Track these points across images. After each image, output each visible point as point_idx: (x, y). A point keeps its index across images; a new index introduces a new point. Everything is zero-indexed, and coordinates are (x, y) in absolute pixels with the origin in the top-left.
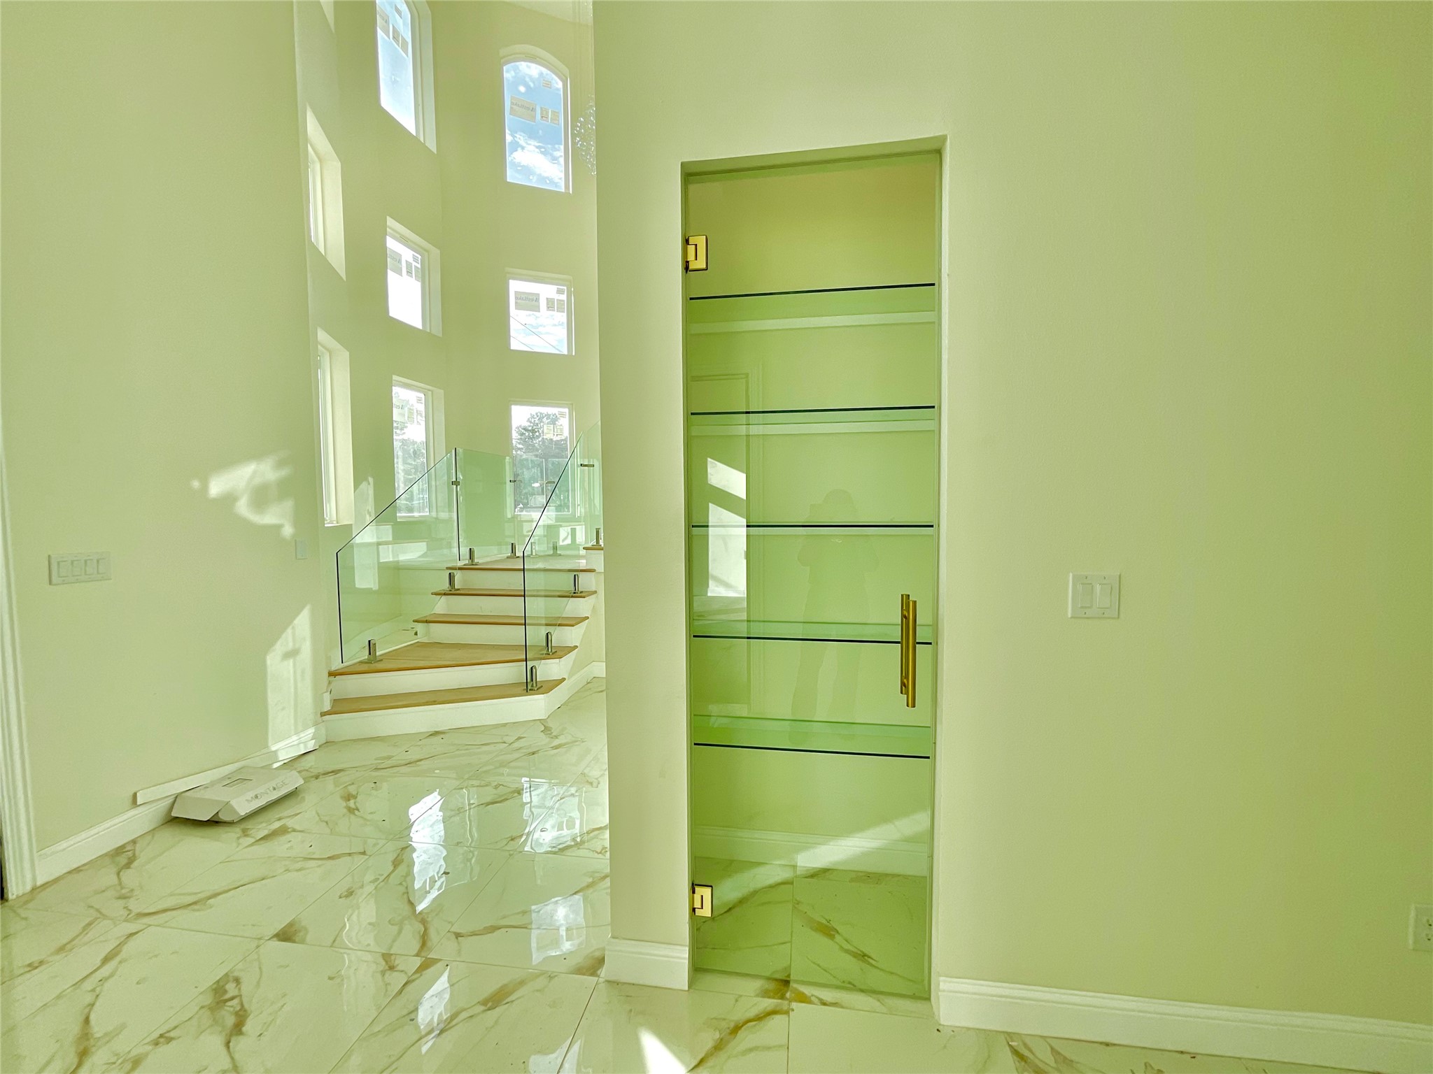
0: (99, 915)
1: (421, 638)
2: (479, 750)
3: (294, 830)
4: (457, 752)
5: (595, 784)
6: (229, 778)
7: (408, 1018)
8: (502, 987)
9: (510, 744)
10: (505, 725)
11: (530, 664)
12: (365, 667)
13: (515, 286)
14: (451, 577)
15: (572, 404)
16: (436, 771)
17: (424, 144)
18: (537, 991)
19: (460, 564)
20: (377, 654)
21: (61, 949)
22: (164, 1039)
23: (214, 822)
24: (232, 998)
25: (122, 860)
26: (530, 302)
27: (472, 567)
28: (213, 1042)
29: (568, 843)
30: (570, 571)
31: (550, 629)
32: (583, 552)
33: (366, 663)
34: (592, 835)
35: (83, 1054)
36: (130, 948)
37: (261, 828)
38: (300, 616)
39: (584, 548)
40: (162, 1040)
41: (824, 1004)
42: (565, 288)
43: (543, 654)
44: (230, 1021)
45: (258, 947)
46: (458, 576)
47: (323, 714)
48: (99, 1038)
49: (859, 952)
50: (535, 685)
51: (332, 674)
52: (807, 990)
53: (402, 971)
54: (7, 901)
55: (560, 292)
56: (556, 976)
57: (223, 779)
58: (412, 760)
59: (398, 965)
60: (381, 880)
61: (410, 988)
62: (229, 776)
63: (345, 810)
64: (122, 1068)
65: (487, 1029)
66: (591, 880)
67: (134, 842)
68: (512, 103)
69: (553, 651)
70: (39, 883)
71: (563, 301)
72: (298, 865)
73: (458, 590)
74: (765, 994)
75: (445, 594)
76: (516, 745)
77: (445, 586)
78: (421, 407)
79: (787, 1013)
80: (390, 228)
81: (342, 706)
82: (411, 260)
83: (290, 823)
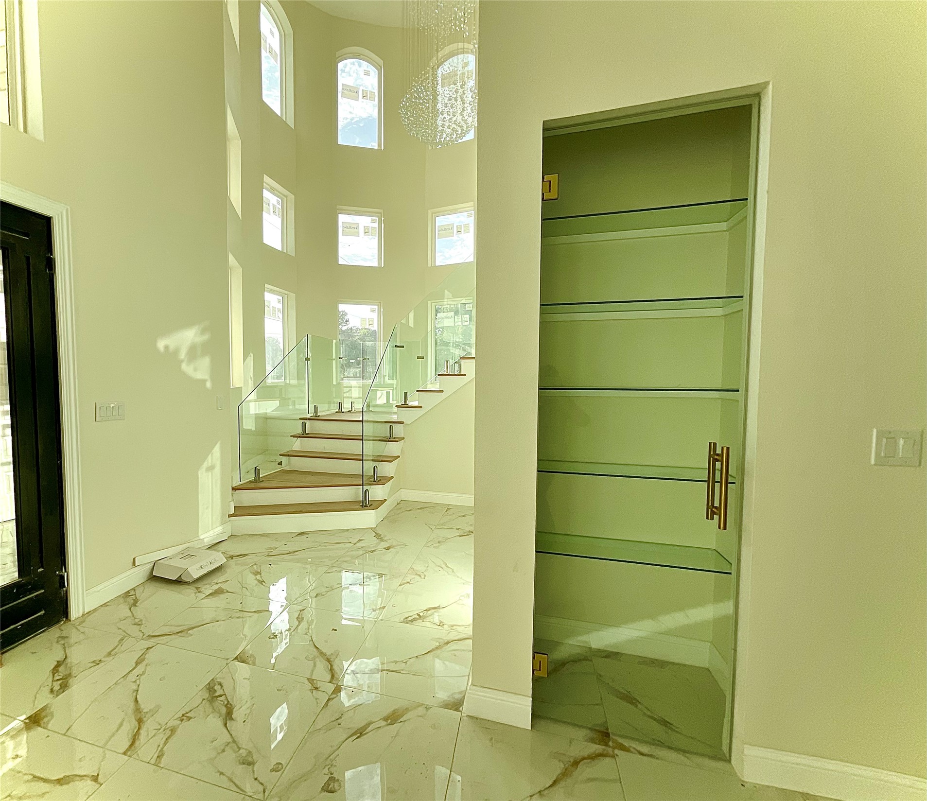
0: (126, 635)
1: (285, 467)
2: (334, 547)
3: (227, 592)
4: (320, 548)
5: (423, 576)
6: (182, 554)
7: (336, 723)
8: (394, 710)
9: (355, 544)
10: (348, 530)
11: (365, 488)
12: (252, 486)
13: (343, 218)
14: (304, 425)
15: (380, 303)
16: (309, 560)
17: (285, 122)
18: (420, 716)
19: (309, 416)
20: (260, 477)
21: (109, 654)
22: (185, 717)
23: (178, 582)
24: (221, 696)
25: (130, 600)
26: (353, 230)
27: (316, 418)
28: (215, 722)
29: (414, 617)
30: (386, 422)
31: (376, 464)
32: (396, 409)
33: (254, 482)
34: (429, 612)
35: (140, 721)
36: (150, 656)
37: (207, 588)
38: (215, 448)
39: (396, 406)
40: (184, 718)
41: (642, 754)
42: (377, 218)
43: (372, 481)
44: (224, 710)
45: (227, 664)
46: (308, 423)
47: (230, 516)
48: (147, 712)
49: (662, 720)
50: (367, 503)
51: (234, 489)
52: (626, 743)
53: (324, 692)
54: (70, 621)
55: (373, 221)
56: (431, 708)
57: (178, 553)
58: (291, 551)
59: (320, 687)
60: (292, 630)
61: (331, 703)
62: (182, 552)
63: (256, 582)
64: (165, 733)
65: (392, 737)
66: (438, 644)
67: (134, 589)
68: (343, 89)
69: (378, 479)
70: (86, 611)
71: (376, 228)
72: (237, 615)
73: (308, 434)
74: (592, 741)
75: (299, 437)
76: (360, 544)
77: (300, 431)
78: (280, 306)
79: (613, 756)
80: (266, 183)
81: (240, 511)
82: (275, 203)
83: (224, 586)
